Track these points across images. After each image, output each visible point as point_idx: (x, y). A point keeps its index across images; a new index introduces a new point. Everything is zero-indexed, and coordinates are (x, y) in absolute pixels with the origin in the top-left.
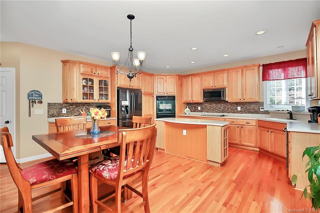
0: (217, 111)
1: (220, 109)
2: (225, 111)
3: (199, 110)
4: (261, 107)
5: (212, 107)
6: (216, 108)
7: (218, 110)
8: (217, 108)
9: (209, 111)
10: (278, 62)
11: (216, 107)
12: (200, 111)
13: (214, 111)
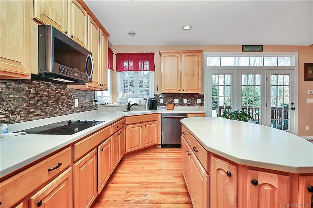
4: (93, 100)
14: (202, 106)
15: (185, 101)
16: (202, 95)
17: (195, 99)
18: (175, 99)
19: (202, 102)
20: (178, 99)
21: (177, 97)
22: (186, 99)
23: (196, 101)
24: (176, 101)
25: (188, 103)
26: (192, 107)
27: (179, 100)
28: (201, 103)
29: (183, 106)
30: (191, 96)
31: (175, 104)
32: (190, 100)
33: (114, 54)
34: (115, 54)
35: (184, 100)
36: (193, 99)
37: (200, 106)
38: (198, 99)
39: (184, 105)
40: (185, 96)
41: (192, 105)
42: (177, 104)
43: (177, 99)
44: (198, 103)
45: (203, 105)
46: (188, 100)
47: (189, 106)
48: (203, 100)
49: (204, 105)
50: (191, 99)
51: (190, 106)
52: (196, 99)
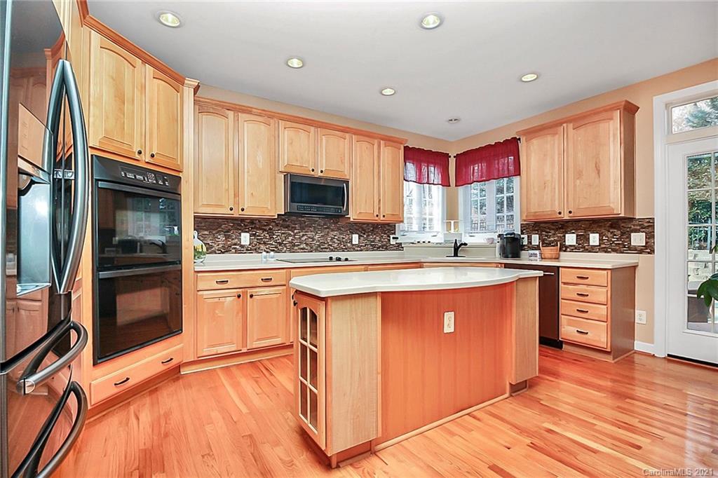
0: (303, 246)
1: (313, 240)
2: (326, 246)
3: (242, 246)
4: (392, 236)
5: (290, 235)
6: (303, 239)
7: (307, 244)
8: (305, 237)
9: (280, 247)
10: (417, 147)
11: (303, 235)
12: (249, 250)
13: (296, 248)
14: (649, 253)
15: (594, 239)
16: (649, 222)
17: (623, 234)
18: (567, 235)
19: (646, 243)
20: (575, 235)
21: (571, 228)
22: (598, 235)
23: (627, 238)
24: (571, 239)
25: (604, 244)
26: (613, 254)
27: (577, 236)
28: (644, 244)
29: (590, 252)
30: (612, 226)
31: (567, 247)
32: (609, 235)
33: (450, 157)
34: (452, 157)
35: (592, 236)
36: (619, 232)
37: (641, 252)
38: (632, 234)
39: (592, 249)
40: (593, 225)
41: (615, 251)
42: (570, 246)
43: (573, 233)
44: (632, 244)
45: (652, 252)
46: (601, 235)
47: (606, 252)
48: (650, 236)
49: (654, 251)
50: (612, 233)
51: (609, 252)
52: (626, 234)
